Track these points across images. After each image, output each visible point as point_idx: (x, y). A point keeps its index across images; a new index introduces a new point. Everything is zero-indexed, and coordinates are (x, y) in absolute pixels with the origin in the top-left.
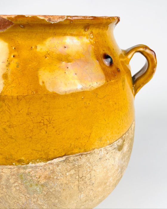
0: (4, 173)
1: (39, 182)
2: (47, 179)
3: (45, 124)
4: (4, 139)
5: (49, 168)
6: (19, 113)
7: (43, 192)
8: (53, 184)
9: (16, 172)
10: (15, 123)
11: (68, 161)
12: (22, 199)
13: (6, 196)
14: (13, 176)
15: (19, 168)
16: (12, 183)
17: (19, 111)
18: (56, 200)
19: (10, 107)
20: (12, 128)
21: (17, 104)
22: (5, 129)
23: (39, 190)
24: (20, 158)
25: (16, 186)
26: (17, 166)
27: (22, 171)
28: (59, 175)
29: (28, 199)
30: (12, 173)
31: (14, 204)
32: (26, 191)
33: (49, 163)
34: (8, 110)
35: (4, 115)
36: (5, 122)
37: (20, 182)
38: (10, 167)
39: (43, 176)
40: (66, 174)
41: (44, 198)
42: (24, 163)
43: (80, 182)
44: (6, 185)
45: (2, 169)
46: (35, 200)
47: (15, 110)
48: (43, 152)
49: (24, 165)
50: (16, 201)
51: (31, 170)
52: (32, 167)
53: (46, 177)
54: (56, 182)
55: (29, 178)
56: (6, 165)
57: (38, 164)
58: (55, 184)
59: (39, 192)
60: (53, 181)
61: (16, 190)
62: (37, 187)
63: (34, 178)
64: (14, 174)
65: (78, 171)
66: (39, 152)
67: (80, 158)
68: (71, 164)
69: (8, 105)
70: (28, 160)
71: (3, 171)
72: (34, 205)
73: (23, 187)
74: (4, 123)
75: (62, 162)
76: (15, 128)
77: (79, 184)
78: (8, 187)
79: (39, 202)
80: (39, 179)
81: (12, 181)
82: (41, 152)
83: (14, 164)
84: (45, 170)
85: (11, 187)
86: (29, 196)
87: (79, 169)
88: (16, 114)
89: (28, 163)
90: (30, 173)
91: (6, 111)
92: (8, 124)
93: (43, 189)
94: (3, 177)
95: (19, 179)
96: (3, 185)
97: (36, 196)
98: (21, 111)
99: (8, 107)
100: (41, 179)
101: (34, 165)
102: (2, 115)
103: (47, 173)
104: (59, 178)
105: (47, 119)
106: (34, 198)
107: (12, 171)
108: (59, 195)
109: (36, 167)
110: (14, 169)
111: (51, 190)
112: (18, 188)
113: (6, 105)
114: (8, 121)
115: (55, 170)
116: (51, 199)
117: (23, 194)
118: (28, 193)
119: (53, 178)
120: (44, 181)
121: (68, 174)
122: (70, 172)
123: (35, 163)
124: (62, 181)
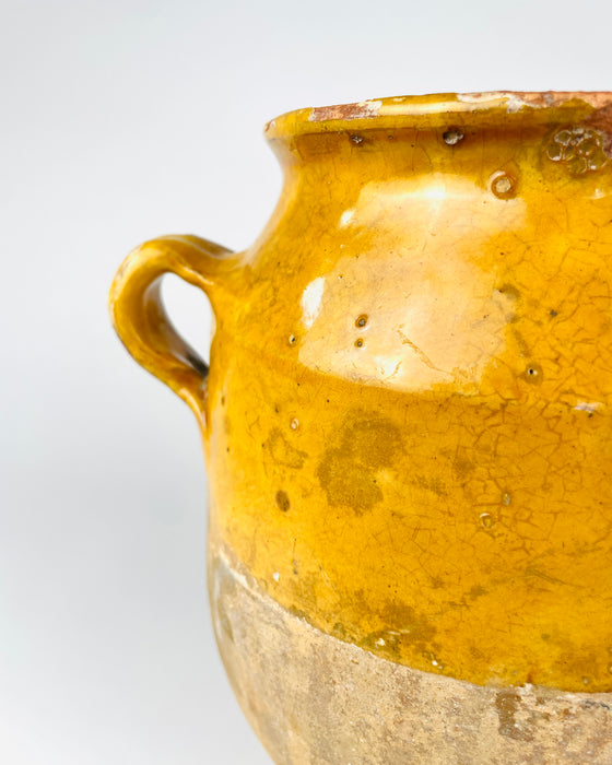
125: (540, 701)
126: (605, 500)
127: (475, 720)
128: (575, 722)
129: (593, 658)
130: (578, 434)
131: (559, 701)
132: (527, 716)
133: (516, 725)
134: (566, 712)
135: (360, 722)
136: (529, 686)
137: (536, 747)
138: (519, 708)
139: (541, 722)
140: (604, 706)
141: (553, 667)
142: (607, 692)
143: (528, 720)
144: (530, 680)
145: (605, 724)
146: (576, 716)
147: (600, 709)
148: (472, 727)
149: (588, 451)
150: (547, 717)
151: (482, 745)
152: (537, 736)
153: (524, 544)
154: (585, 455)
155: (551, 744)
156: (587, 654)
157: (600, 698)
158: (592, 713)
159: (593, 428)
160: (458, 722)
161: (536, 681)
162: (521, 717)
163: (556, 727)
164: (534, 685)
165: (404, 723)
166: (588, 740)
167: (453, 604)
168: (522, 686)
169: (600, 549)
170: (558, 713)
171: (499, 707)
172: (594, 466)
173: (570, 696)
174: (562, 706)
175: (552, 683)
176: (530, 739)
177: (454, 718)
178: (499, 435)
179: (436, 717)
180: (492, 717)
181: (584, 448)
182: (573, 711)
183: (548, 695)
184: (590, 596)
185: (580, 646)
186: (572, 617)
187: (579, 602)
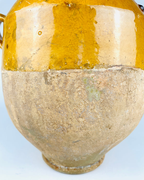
0: (71, 77)
1: (99, 88)
2: (105, 86)
3: (109, 34)
4: (75, 43)
5: (109, 75)
6: (90, 20)
7: (101, 99)
8: (109, 91)
9: (81, 76)
10: (86, 29)
11: (123, 72)
12: (81, 106)
13: (67, 103)
14: (78, 80)
15: (85, 72)
16: (76, 88)
17: (90, 19)
18: (109, 109)
19: (83, 15)
20: (83, 34)
21: (89, 12)
22: (76, 34)
23: (97, 97)
24: (87, 62)
25: (79, 91)
26: (83, 70)
27: (86, 75)
28: (115, 83)
29: (87, 106)
30: (78, 77)
31: (73, 112)
32: (86, 96)
33: (109, 70)
34: (82, 18)
35: (77, 22)
36: (78, 28)
37: (83, 86)
38: (76, 70)
39: (103, 82)
40: (120, 84)
41: (100, 105)
42: (89, 67)
43: (128, 96)
44: (70, 91)
45: (69, 73)
46: (92, 107)
47: (87, 18)
48: (105, 59)
49: (89, 69)
50: (76, 108)
51: (94, 75)
52: (95, 72)
53: (105, 83)
54: (112, 90)
55: (92, 83)
56: (74, 69)
57: (100, 70)
58: (111, 92)
59: (97, 99)
60: (110, 89)
61: (79, 95)
62: (96, 94)
63: (95, 84)
64: (79, 78)
65: (128, 84)
66: (103, 58)
67: (131, 72)
68: (124, 75)
69: (82, 13)
70: (93, 65)
71: (70, 76)
72: (91, 113)
73: (84, 93)
74: (76, 29)
75: (119, 71)
76: (85, 34)
77: (127, 97)
78: (71, 92)
79: (95, 110)
80: (99, 85)
81: (76, 86)
82: (104, 58)
83: (81, 67)
84: (105, 76)
85: (74, 92)
86: (88, 103)
87: (129, 82)
88: (87, 21)
89: (92, 68)
90: (93, 78)
91: (79, 18)
92: (80, 29)
93: (101, 95)
94: (69, 82)
95: (83, 84)
96: (67, 91)
97: (94, 103)
98: (91, 19)
99: (81, 15)
100: (101, 85)
101: (97, 70)
102: (76, 22)
103: (107, 79)
104: (114, 86)
105: (110, 30)
106: (92, 105)
107: (78, 75)
108: (112, 105)
109: (99, 72)
110: (80, 73)
111: (107, 98)
112: (80, 94)
113: (80, 13)
114: (80, 28)
115: (113, 77)
116: (106, 108)
117: (83, 100)
118: (88, 99)
119: (110, 86)
120: (103, 87)
121: (121, 84)
122: (123, 83)
123: (98, 68)
124: (116, 90)
125: (52, 74)
126: (61, 24)
127: (40, 81)
128: (60, 78)
129: (61, 61)
130: (55, 10)
131: (56, 73)
132: (50, 78)
133: (48, 81)
134: (58, 76)
135: (20, 91)
136: (49, 70)
137: (53, 86)
138: (48, 76)
139: (53, 79)
140: (65, 73)
141: (54, 64)
142: (65, 69)
143: (50, 79)
144: (50, 68)
145: (66, 78)
146: (60, 77)
147: (65, 74)
148: (40, 83)
149: (57, 14)
150: (54, 77)
151: (42, 88)
152: (53, 83)
153: (46, 36)
154: (57, 15)
155: (56, 85)
156: (60, 60)
157: (64, 71)
158: (63, 75)
159: (58, 9)
160: (37, 83)
161: (51, 68)
162: (49, 78)
163: (56, 80)
164: (51, 70)
165: (28, 87)
166: (63, 83)
167: (34, 54)
168: (48, 70)
169: (61, 35)
170: (56, 76)
171: (44, 77)
172: (58, 17)
173: (58, 71)
174: (57, 74)
175: (54, 69)
176: (51, 84)
177: (36, 82)
178: (41, 13)
179: (33, 83)
180: (43, 79)
181: (56, 13)
182: (59, 75)
183: (54, 72)
184: (60, 46)
185: (58, 58)
186: (57, 52)
187: (58, 48)
